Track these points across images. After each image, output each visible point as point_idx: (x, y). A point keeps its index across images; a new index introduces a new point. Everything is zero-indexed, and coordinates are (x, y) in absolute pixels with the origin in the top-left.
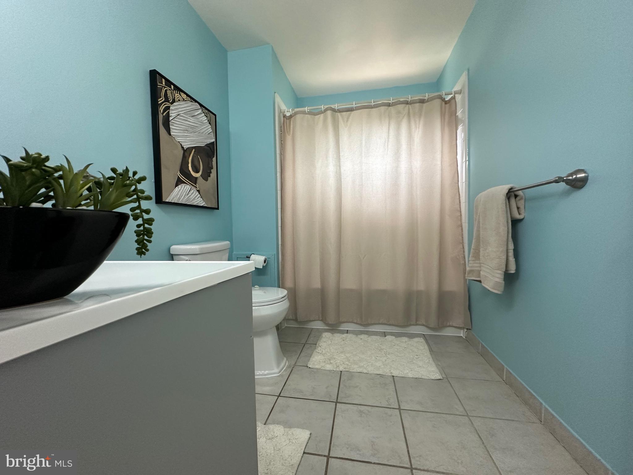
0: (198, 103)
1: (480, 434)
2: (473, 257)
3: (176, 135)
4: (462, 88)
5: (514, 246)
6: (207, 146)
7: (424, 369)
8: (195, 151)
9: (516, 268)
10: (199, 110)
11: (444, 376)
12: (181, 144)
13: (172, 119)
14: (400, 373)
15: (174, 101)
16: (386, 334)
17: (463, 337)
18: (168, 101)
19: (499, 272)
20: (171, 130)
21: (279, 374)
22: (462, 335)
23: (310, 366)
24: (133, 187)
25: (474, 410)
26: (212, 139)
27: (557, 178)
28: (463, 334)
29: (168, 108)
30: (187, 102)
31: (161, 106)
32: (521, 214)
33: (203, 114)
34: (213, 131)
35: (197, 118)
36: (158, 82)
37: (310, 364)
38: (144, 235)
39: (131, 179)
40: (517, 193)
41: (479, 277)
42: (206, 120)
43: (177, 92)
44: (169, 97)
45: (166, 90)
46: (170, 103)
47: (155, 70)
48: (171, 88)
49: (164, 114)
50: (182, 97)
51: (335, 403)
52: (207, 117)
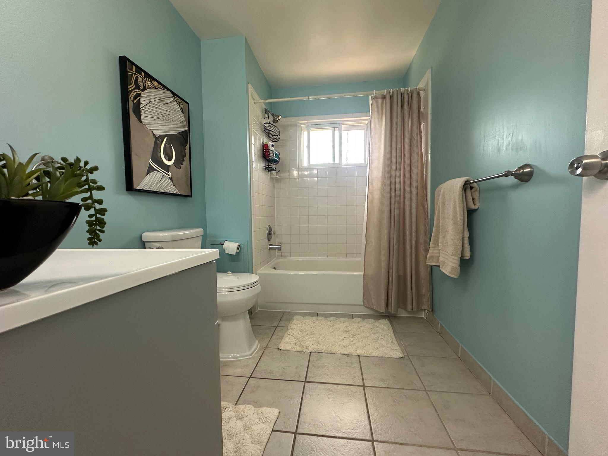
0: (170, 91)
1: (436, 407)
2: (433, 243)
3: (148, 123)
4: (426, 85)
5: (469, 234)
6: (179, 134)
7: (388, 349)
8: (167, 139)
9: (471, 254)
10: (172, 98)
11: (406, 355)
12: (152, 132)
13: (143, 107)
14: (366, 352)
15: (145, 88)
16: (354, 317)
17: (424, 318)
18: (139, 89)
19: (456, 258)
20: (142, 117)
21: (251, 357)
22: (423, 316)
23: (281, 348)
24: (84, 178)
25: (432, 385)
26: (185, 127)
27: (507, 172)
28: (425, 315)
29: (139, 95)
30: (159, 90)
31: (132, 93)
32: (476, 205)
33: (176, 102)
34: (186, 120)
35: (169, 106)
36: (128, 69)
37: (281, 347)
38: (96, 225)
39: (82, 169)
40: (473, 185)
41: (438, 262)
42: (178, 108)
43: (148, 80)
44: (140, 84)
45: (137, 77)
46: (140, 90)
47: (124, 56)
48: (142, 75)
49: (135, 101)
50: (153, 85)
51: (303, 383)
52: (179, 105)
